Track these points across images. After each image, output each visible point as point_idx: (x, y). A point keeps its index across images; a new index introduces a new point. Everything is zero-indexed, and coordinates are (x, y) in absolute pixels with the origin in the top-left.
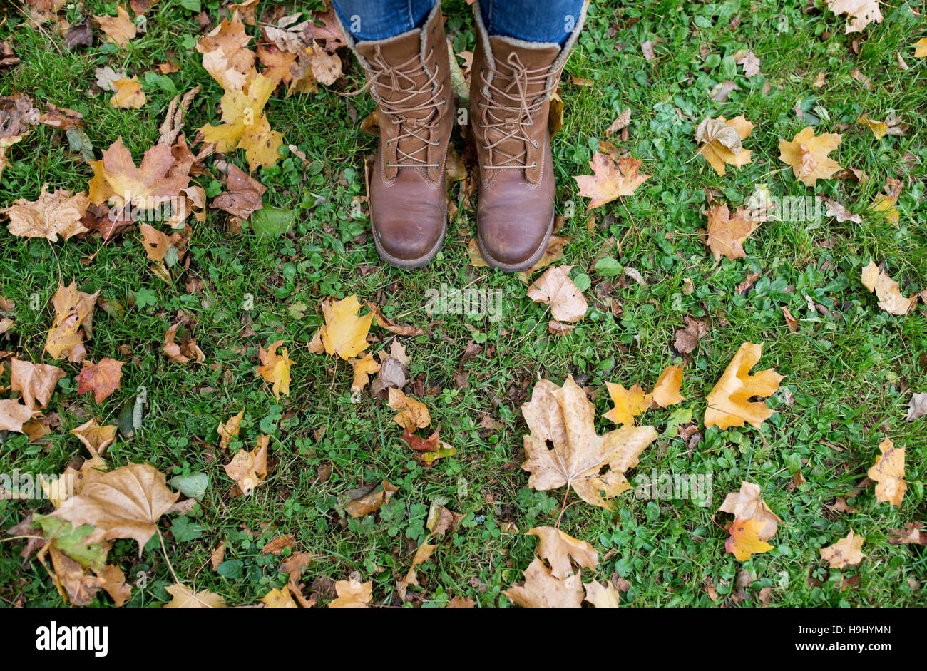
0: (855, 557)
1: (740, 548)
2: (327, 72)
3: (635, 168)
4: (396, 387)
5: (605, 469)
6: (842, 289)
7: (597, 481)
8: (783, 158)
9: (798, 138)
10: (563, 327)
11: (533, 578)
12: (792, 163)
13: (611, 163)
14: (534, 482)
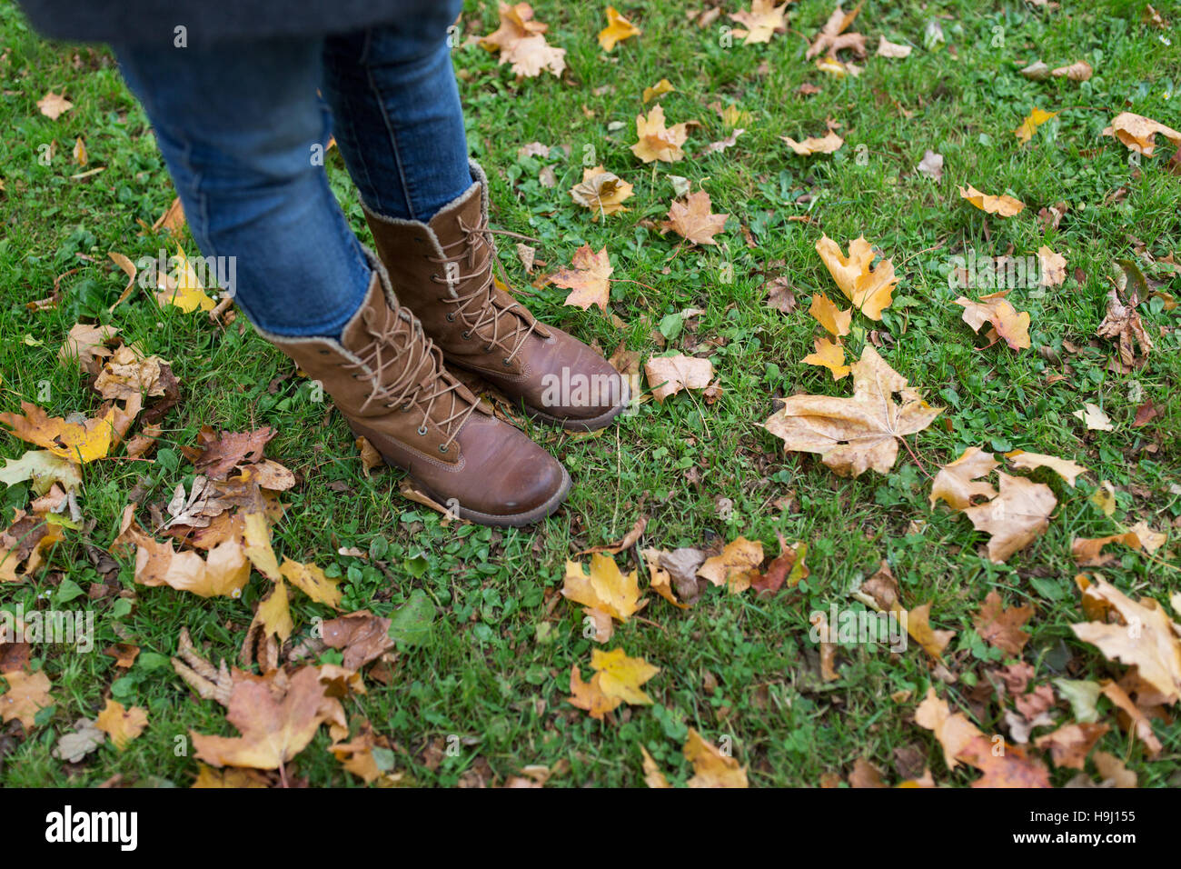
0: (1060, 261)
1: (1020, 339)
2: (279, 479)
3: (588, 254)
4: (701, 564)
5: (897, 397)
6: (791, 179)
7: (907, 408)
8: (646, 160)
9: (642, 134)
10: (715, 386)
11: (986, 521)
12: (655, 157)
13: (568, 273)
14: (882, 466)
